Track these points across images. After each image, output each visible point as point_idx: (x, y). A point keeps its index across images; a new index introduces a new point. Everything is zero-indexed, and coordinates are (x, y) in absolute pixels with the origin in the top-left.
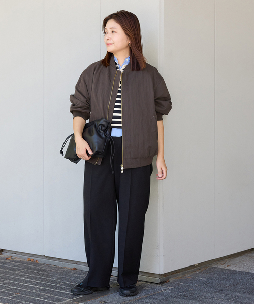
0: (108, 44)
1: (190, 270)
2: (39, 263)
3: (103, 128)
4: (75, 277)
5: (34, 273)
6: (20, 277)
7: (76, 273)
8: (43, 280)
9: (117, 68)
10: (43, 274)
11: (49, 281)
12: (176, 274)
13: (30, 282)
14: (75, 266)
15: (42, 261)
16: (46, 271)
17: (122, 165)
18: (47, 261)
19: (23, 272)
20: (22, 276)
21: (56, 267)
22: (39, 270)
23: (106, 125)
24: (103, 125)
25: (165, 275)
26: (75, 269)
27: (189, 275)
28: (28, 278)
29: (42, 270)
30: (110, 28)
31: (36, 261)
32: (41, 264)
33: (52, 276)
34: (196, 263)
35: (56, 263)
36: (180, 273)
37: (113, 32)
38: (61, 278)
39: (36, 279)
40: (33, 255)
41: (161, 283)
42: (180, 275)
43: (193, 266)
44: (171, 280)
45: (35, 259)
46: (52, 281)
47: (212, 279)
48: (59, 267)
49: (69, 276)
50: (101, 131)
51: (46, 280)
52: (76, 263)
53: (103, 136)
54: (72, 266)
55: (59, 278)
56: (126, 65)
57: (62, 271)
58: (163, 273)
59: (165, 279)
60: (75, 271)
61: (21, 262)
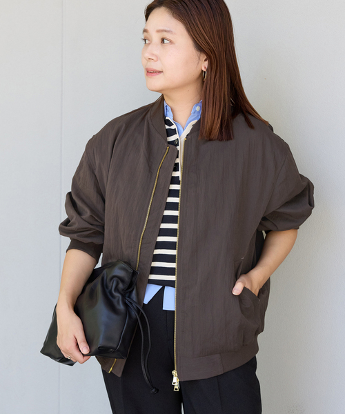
0: (150, 72)
3: (121, 286)
9: (173, 132)
17: (174, 372)
23: (127, 279)
24: (121, 279)
30: (158, 31)
37: (163, 40)
50: (117, 294)
53: (121, 307)
56: (194, 122)
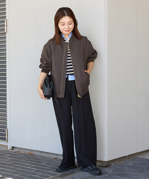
1: (123, 159)
2: (35, 155)
4: (56, 163)
5: (32, 161)
6: (24, 163)
7: (57, 161)
8: (38, 165)
10: (37, 161)
11: (41, 165)
12: (115, 161)
13: (30, 166)
14: (56, 157)
15: (37, 153)
16: (39, 159)
18: (40, 154)
19: (26, 160)
20: (25, 162)
21: (45, 158)
22: (35, 159)
25: (108, 162)
26: (56, 158)
27: (122, 162)
28: (28, 163)
29: (37, 159)
31: (33, 154)
32: (36, 156)
33: (43, 163)
34: (126, 155)
35: (45, 155)
36: (117, 161)
38: (48, 163)
39: (33, 164)
40: (31, 150)
41: (106, 167)
42: (117, 162)
43: (125, 157)
44: (112, 165)
45: (33, 152)
46: (43, 165)
47: (136, 164)
48: (46, 157)
49: (52, 162)
51: (39, 165)
52: (57, 155)
54: (54, 157)
55: (47, 164)
57: (48, 159)
58: (107, 161)
59: (108, 164)
60: (56, 160)
61: (25, 154)
